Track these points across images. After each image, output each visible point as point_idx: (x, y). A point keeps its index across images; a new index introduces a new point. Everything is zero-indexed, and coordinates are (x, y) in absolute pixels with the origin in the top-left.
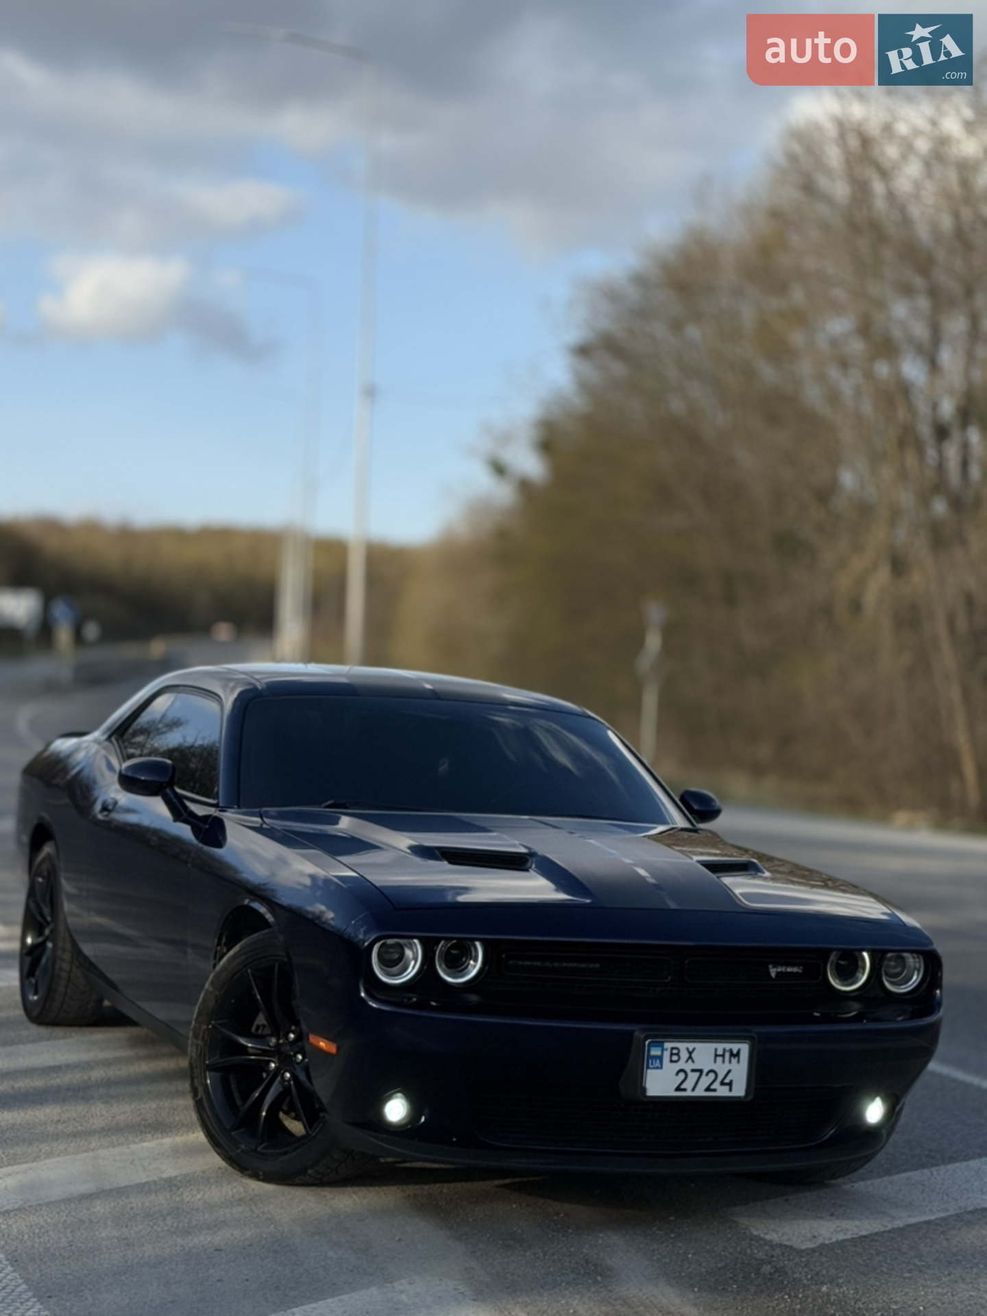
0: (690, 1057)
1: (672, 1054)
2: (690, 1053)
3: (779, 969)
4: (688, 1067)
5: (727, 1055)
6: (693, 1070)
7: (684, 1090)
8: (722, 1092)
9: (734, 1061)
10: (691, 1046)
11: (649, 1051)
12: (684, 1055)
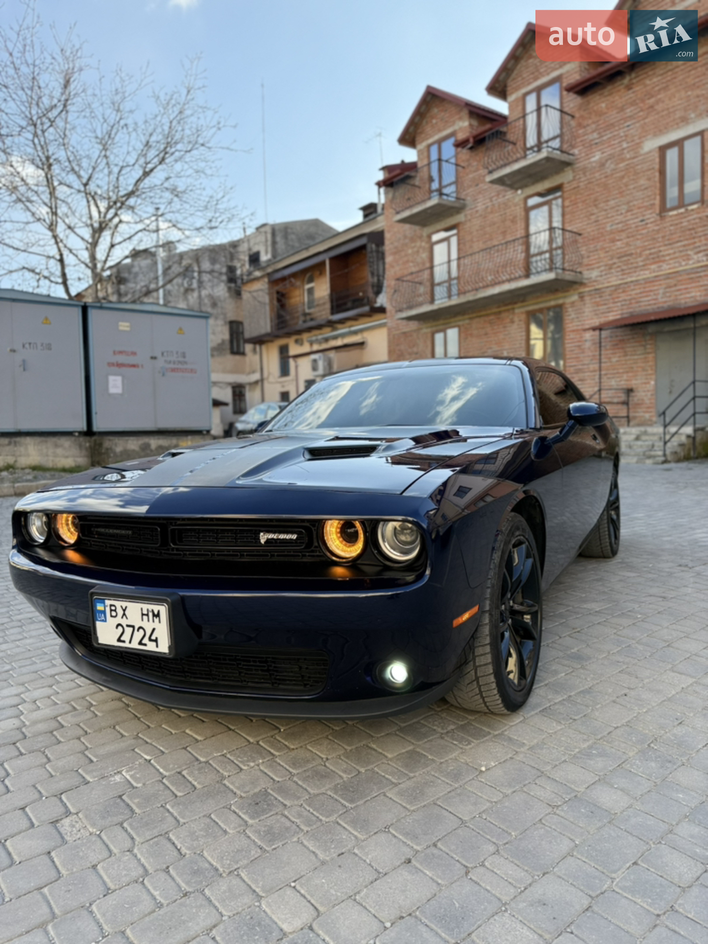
0: (124, 614)
1: (111, 610)
2: (124, 610)
3: (271, 536)
4: (124, 622)
5: (151, 614)
6: (128, 626)
7: (124, 642)
8: (151, 647)
9: (156, 620)
10: (124, 604)
11: (96, 607)
12: (120, 612)
